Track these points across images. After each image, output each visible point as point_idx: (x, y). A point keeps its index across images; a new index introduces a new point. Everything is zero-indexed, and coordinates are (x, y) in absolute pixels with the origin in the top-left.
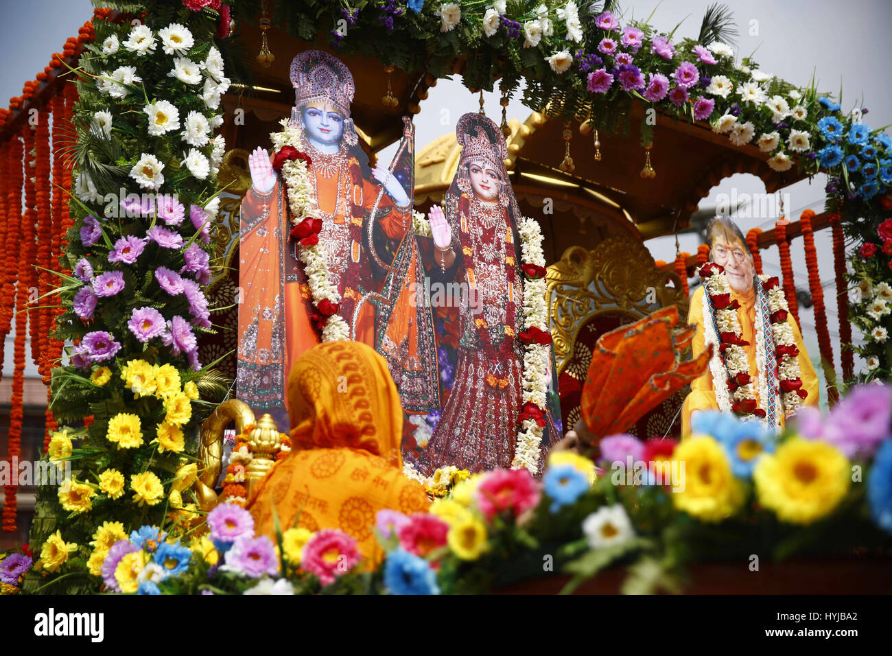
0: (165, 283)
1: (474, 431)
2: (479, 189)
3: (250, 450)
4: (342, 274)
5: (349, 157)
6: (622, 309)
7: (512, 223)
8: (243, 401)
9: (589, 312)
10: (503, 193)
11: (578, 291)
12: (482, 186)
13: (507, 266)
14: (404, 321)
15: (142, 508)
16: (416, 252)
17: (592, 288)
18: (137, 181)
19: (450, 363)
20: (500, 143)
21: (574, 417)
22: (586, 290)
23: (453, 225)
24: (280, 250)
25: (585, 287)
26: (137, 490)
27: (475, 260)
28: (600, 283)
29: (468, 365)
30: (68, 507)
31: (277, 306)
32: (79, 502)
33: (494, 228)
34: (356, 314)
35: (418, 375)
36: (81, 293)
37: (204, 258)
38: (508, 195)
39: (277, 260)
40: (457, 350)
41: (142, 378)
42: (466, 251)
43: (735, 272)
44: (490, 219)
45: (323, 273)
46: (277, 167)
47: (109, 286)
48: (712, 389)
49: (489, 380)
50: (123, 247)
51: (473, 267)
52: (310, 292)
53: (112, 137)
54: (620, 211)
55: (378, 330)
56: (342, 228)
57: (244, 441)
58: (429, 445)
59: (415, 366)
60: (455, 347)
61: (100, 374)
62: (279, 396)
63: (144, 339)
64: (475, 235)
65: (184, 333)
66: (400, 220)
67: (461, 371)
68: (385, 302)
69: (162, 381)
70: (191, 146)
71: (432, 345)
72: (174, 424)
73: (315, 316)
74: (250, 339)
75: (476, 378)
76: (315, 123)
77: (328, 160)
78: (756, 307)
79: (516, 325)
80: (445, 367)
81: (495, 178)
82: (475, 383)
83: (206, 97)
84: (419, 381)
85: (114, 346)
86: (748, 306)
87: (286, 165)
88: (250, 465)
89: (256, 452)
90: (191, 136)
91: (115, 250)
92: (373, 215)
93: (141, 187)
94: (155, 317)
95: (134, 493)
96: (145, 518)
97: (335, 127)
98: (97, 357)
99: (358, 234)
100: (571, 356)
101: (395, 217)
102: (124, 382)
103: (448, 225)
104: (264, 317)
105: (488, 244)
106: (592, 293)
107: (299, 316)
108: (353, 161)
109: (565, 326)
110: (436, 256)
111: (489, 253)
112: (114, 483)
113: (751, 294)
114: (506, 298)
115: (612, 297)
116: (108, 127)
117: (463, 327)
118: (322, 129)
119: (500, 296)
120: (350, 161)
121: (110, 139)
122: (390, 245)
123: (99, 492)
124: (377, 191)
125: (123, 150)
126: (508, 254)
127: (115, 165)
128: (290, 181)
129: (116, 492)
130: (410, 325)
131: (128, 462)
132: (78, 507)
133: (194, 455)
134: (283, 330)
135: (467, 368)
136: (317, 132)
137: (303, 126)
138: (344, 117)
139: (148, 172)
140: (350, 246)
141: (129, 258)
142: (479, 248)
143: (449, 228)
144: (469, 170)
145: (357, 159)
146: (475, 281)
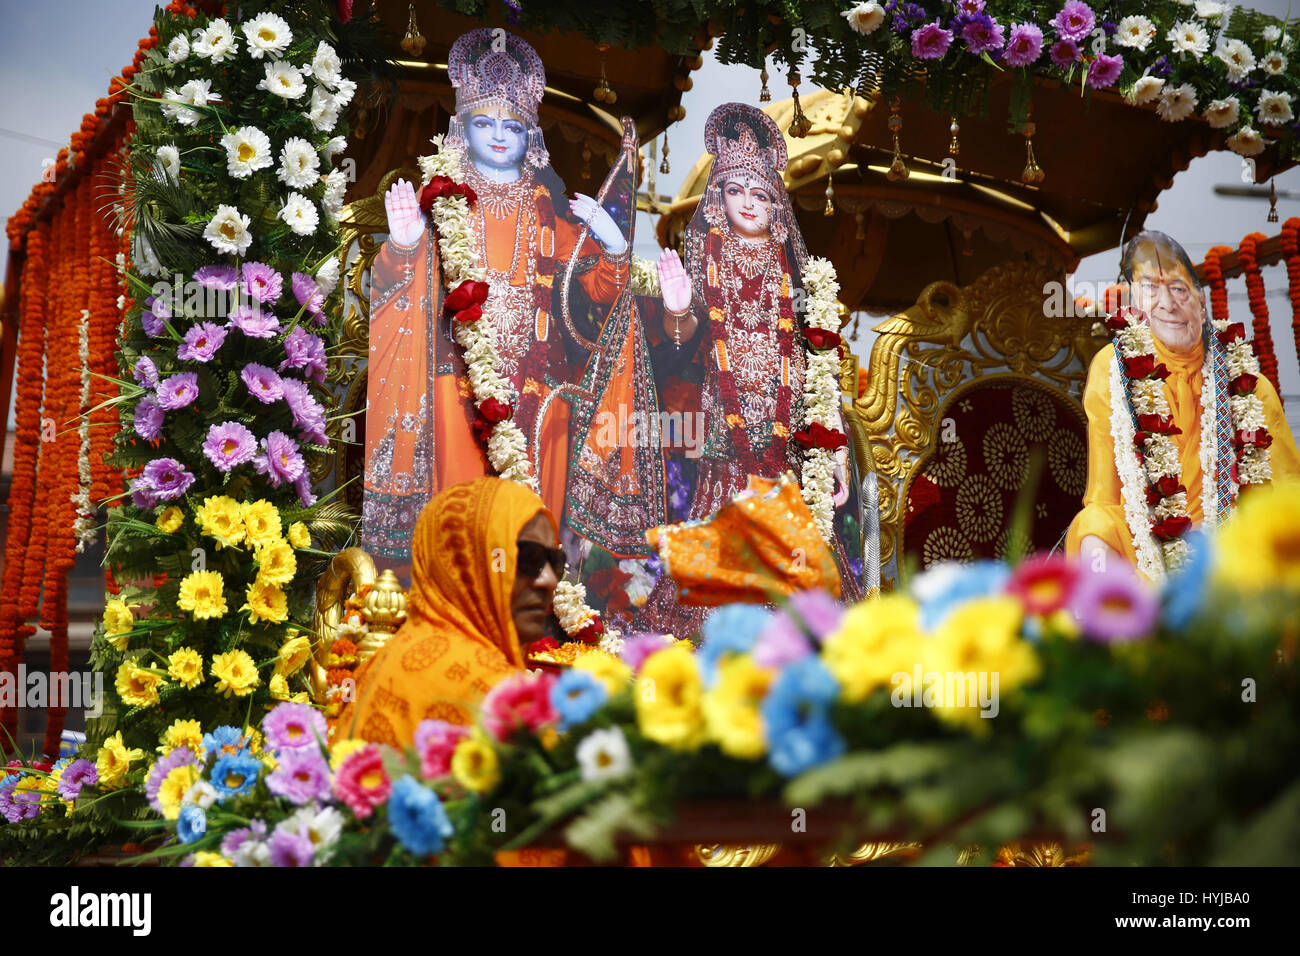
2: (739, 219)
3: (364, 620)
4: (520, 359)
5: (534, 186)
6: (1016, 375)
7: (793, 267)
8: (368, 550)
9: (963, 382)
10: (778, 223)
11: (943, 352)
12: (744, 214)
13: (781, 333)
15: (228, 700)
16: (636, 321)
17: (966, 345)
18: (213, 245)
19: (684, 482)
20: (775, 147)
21: (934, 543)
22: (956, 349)
23: (695, 277)
24: (429, 329)
25: (955, 344)
26: (220, 676)
27: (729, 327)
28: (981, 337)
29: (712, 483)
30: (128, 700)
31: (423, 410)
32: (142, 693)
33: (761, 277)
34: (540, 417)
35: (634, 501)
36: (142, 404)
37: (315, 345)
38: (787, 224)
39: (424, 343)
40: (696, 462)
41: (224, 521)
42: (715, 315)
43: (1172, 318)
44: (755, 263)
45: (490, 360)
46: (426, 208)
48: (1119, 503)
50: (197, 339)
51: (725, 337)
52: (471, 388)
53: (181, 182)
54: (1034, 217)
55: (574, 438)
56: (522, 292)
57: (357, 608)
58: (650, 601)
59: (631, 488)
61: (168, 517)
63: (225, 468)
64: (730, 289)
65: (285, 455)
66: (612, 274)
67: (702, 492)
68: (586, 397)
69: (253, 524)
71: (658, 457)
72: (271, 585)
73: (478, 423)
74: (383, 460)
76: (483, 137)
77: (502, 192)
78: (1204, 372)
79: (793, 421)
80: (678, 488)
81: (765, 200)
83: (313, 115)
84: (636, 510)
85: (185, 478)
86: (1191, 370)
87: (437, 204)
88: (364, 642)
89: (373, 623)
90: (291, 174)
91: (186, 344)
92: (570, 269)
93: (220, 252)
94: (242, 435)
95: (217, 679)
96: (234, 714)
97: (513, 142)
98: (163, 494)
99: (546, 299)
100: (933, 449)
101: (603, 270)
102: (200, 528)
103: (687, 278)
104: (403, 427)
105: (750, 302)
106: (967, 352)
107: (455, 422)
108: (541, 191)
109: (921, 405)
110: (667, 325)
111: (751, 315)
112: (189, 667)
113: (1198, 351)
114: (776, 381)
115: (1000, 357)
116: (175, 169)
117: (707, 428)
118: (494, 147)
119: (767, 379)
120: (537, 191)
121: (177, 185)
122: (595, 313)
123: (168, 679)
124: (578, 234)
125: (197, 199)
126: (783, 315)
127: (183, 223)
128: (444, 227)
129: (192, 679)
131: (208, 638)
132: (141, 700)
133: (308, 625)
134: (432, 445)
135: (712, 488)
136: (487, 152)
137: (466, 143)
138: (529, 127)
139: (228, 231)
140: (534, 318)
142: (736, 309)
143: (689, 282)
144: (723, 192)
145: (547, 187)
146: (728, 358)
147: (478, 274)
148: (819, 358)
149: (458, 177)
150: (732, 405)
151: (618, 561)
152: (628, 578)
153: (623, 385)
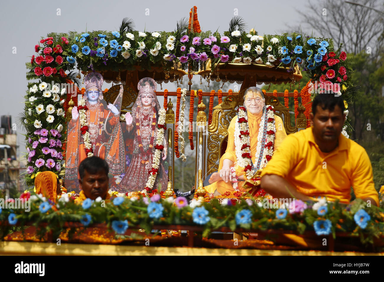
1: (136, 177)
2: (144, 103)
4: (96, 139)
5: (100, 104)
7: (156, 111)
10: (153, 102)
11: (230, 111)
12: (145, 102)
13: (153, 126)
14: (115, 149)
18: (35, 127)
20: (153, 86)
24: (78, 135)
25: (233, 109)
27: (140, 126)
29: (135, 158)
31: (77, 151)
33: (148, 115)
34: (99, 150)
35: (118, 164)
38: (156, 102)
39: (77, 138)
40: (132, 155)
42: (137, 124)
43: (255, 107)
44: (147, 112)
47: (32, 154)
49: (142, 162)
51: (139, 128)
55: (106, 153)
56: (97, 126)
58: (120, 183)
59: (118, 162)
60: (131, 154)
62: (76, 176)
63: (39, 167)
64: (141, 118)
66: (116, 119)
67: (133, 161)
68: (109, 145)
70: (49, 114)
71: (124, 155)
74: (69, 162)
75: (138, 162)
76: (90, 95)
77: (93, 106)
78: (262, 118)
79: (154, 144)
80: (128, 160)
81: (151, 98)
82: (137, 164)
84: (118, 166)
85: (33, 169)
86: (258, 118)
90: (48, 111)
91: (33, 145)
92: (107, 120)
94: (42, 160)
98: (31, 172)
99: (101, 126)
101: (113, 119)
104: (73, 155)
105: (145, 120)
108: (102, 104)
109: (225, 124)
110: (127, 128)
111: (145, 123)
113: (261, 113)
114: (151, 136)
117: (134, 148)
118: (92, 97)
119: (148, 136)
122: (111, 128)
124: (109, 112)
126: (153, 122)
130: (117, 150)
134: (78, 158)
135: (135, 160)
137: (87, 97)
138: (100, 91)
139: (37, 124)
140: (99, 130)
141: (35, 147)
142: (142, 122)
143: (132, 118)
144: (141, 98)
145: (103, 103)
146: (140, 133)
148: (160, 130)
150: (140, 142)
151: (114, 176)
152: (116, 179)
153: (117, 141)
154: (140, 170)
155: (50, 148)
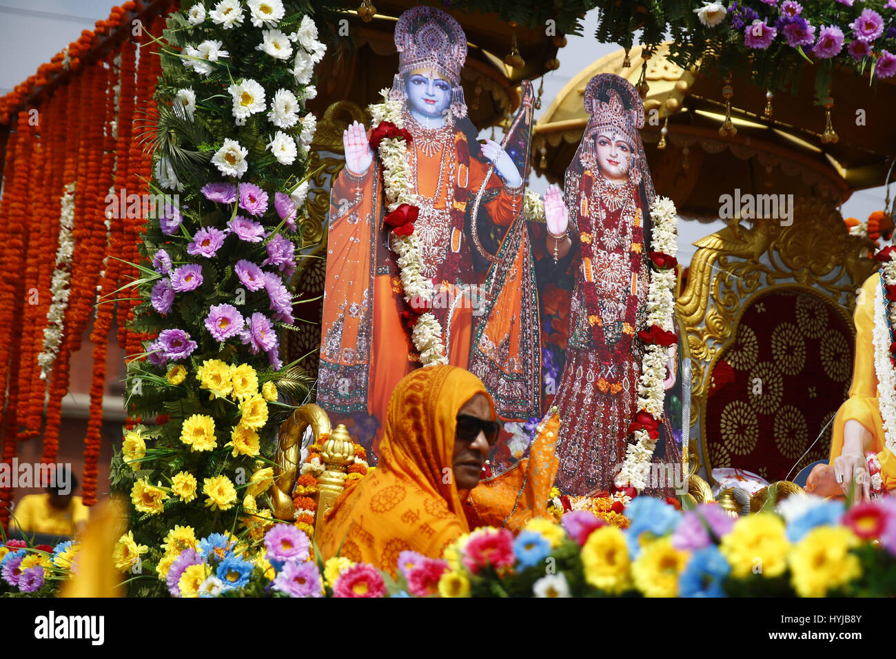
0: (245, 278)
2: (606, 164)
3: (322, 461)
4: (438, 266)
5: (455, 132)
6: (799, 285)
7: (643, 203)
8: (322, 406)
9: (759, 289)
10: (635, 169)
11: (746, 264)
12: (610, 161)
13: (633, 255)
14: (506, 317)
15: (214, 512)
16: (526, 240)
17: (764, 260)
18: (219, 168)
19: (554, 366)
20: (636, 109)
21: (729, 413)
22: (756, 263)
23: (572, 208)
24: (372, 239)
25: (756, 259)
26: (210, 494)
27: (594, 248)
28: (775, 254)
29: (576, 367)
30: (140, 508)
31: (365, 301)
32: (151, 504)
33: (620, 210)
34: (451, 311)
35: (518, 377)
36: (158, 286)
37: (288, 249)
38: (641, 170)
39: (368, 250)
40: (565, 350)
41: (217, 378)
42: (584, 238)
44: (616, 199)
45: (417, 266)
46: (374, 145)
47: (186, 280)
48: (875, 396)
49: (599, 385)
50: (203, 239)
51: (591, 256)
52: (402, 286)
53: (195, 117)
54: (821, 158)
55: (476, 328)
56: (442, 214)
57: (317, 452)
59: (516, 369)
60: (562, 347)
61: (175, 373)
62: (363, 400)
63: (220, 339)
64: (597, 218)
65: (264, 331)
66: (510, 203)
67: (567, 374)
68: (486, 297)
69: (238, 382)
70: (278, 128)
71: (537, 345)
72: (250, 428)
73: (406, 314)
74: (335, 338)
75: (584, 382)
76: (419, 92)
77: (431, 136)
79: (638, 322)
80: (550, 370)
81: (627, 150)
82: (583, 388)
83: (297, 71)
84: (519, 385)
85: (190, 344)
87: (383, 143)
88: (322, 478)
89: (329, 463)
90: (278, 117)
91: (194, 242)
92: (479, 198)
93: (223, 175)
94: (233, 314)
95: (207, 497)
96: (217, 523)
98: (173, 355)
99: (460, 220)
100: (733, 340)
101: (503, 200)
102: (199, 383)
103: (566, 209)
104: (350, 313)
105: (611, 229)
106: (763, 266)
107: (388, 312)
108: (460, 136)
109: (726, 305)
110: (549, 245)
111: (611, 241)
112: (186, 486)
114: (627, 291)
115: (789, 271)
116: (192, 107)
117: (574, 325)
118: (426, 100)
119: (620, 290)
120: (457, 136)
121: (193, 120)
122: (496, 233)
123: (171, 495)
124: (486, 171)
125: (206, 130)
126: (635, 240)
127: (197, 150)
128: (387, 162)
129: (188, 495)
130: (513, 322)
131: (201, 466)
132: (150, 509)
133: (271, 458)
134: (371, 329)
135: (575, 371)
136: (421, 104)
137: (406, 96)
138: (453, 85)
139: (231, 159)
140: (450, 234)
141: (208, 252)
142: (600, 234)
143: (566, 212)
144: (595, 143)
145: (464, 133)
146: (593, 272)
147: (412, 200)
148: (660, 275)
149: (399, 123)
150: (593, 309)
151: (504, 423)
152: (510, 436)
153: (514, 288)
154: (593, 416)
155: (266, 269)
